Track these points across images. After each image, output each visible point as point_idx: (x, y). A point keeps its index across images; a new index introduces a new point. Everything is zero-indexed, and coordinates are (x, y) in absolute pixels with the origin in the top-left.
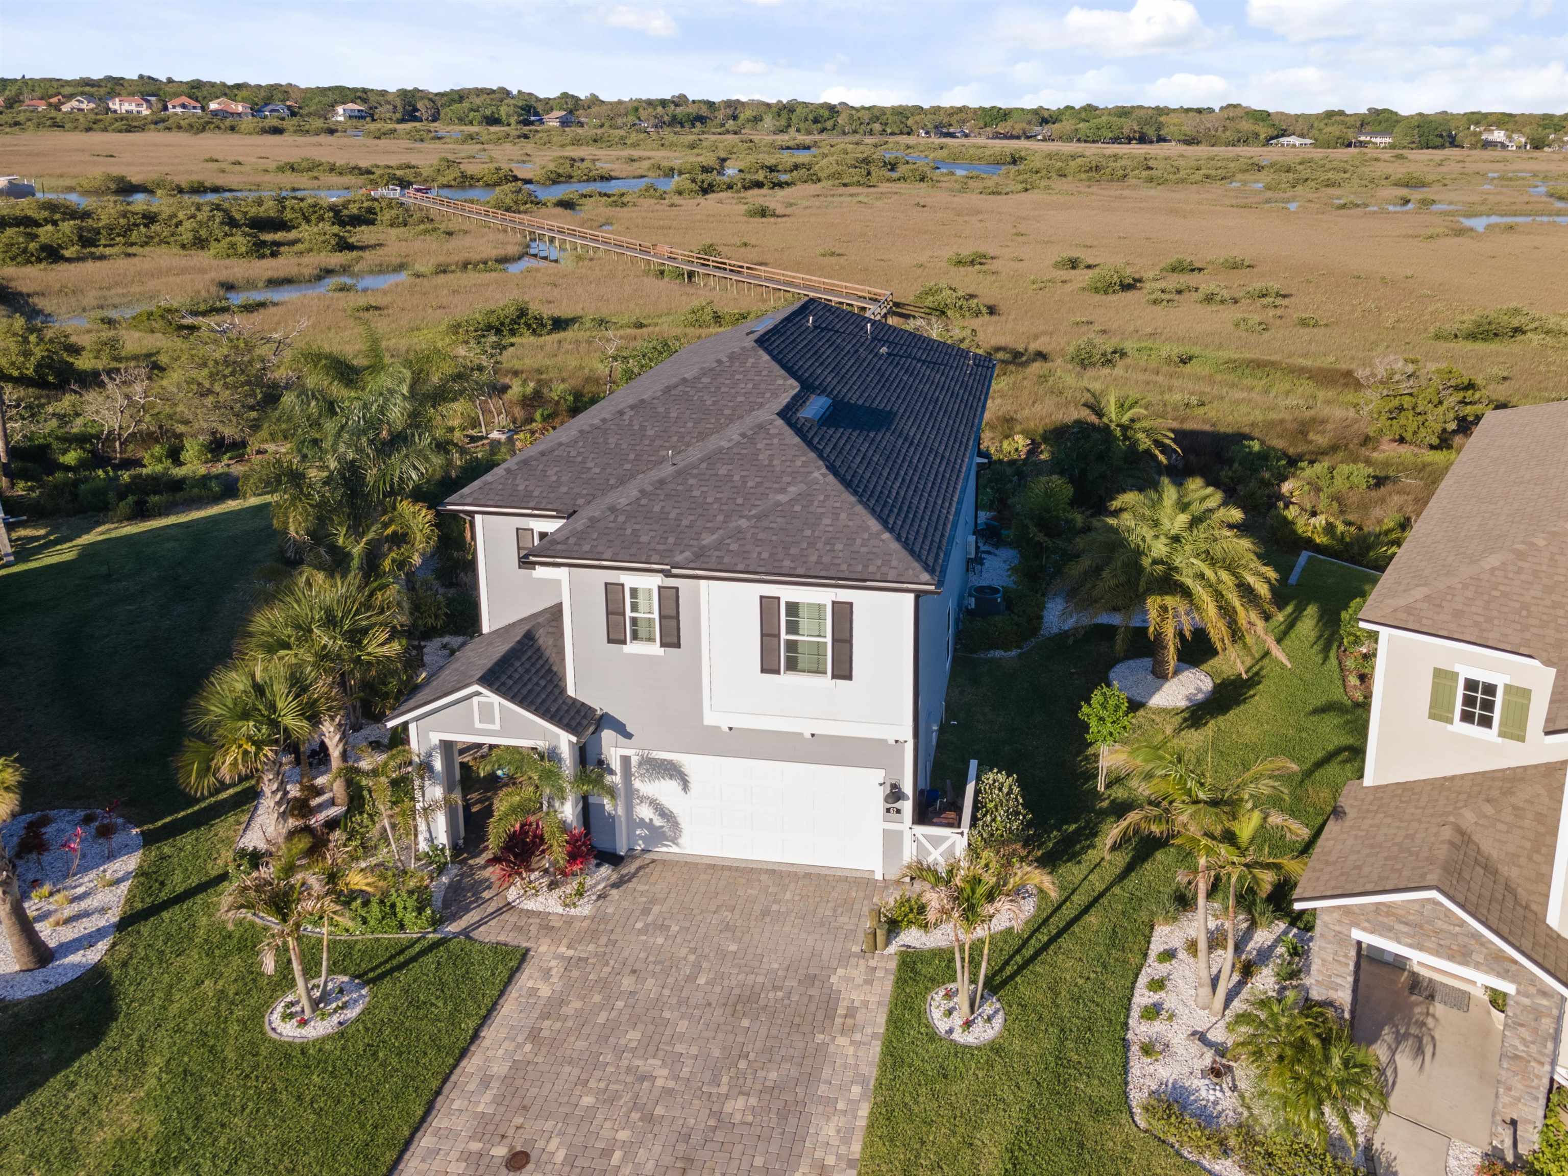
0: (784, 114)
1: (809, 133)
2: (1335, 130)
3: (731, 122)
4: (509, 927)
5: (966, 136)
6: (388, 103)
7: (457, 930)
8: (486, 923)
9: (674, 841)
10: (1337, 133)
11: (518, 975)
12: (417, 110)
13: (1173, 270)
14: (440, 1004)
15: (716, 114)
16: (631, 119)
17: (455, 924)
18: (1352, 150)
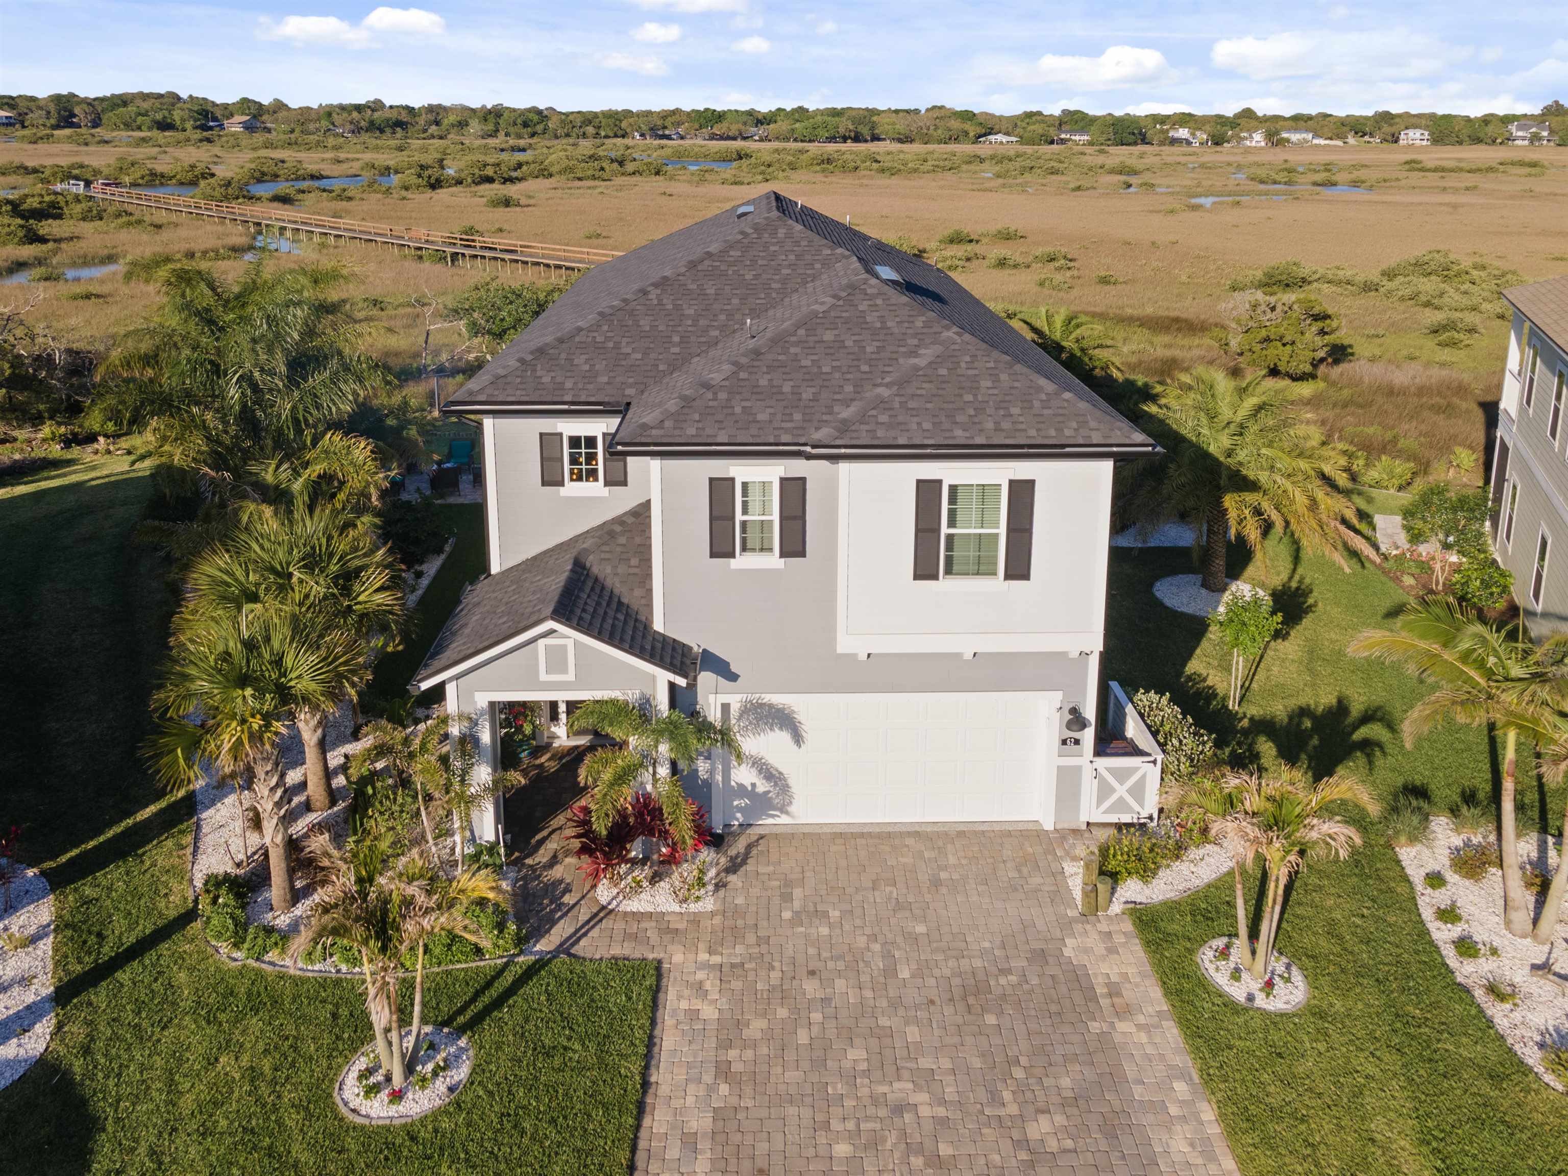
0: (491, 118)
1: (519, 137)
2: (1038, 128)
3: (434, 127)
4: (618, 936)
5: (682, 138)
6: (40, 108)
7: (551, 947)
8: (585, 934)
9: (783, 810)
10: (1041, 131)
11: (661, 995)
12: (75, 116)
13: (952, 241)
14: (577, 1046)
15: (417, 119)
16: (324, 123)
17: (544, 941)
18: (1055, 146)
